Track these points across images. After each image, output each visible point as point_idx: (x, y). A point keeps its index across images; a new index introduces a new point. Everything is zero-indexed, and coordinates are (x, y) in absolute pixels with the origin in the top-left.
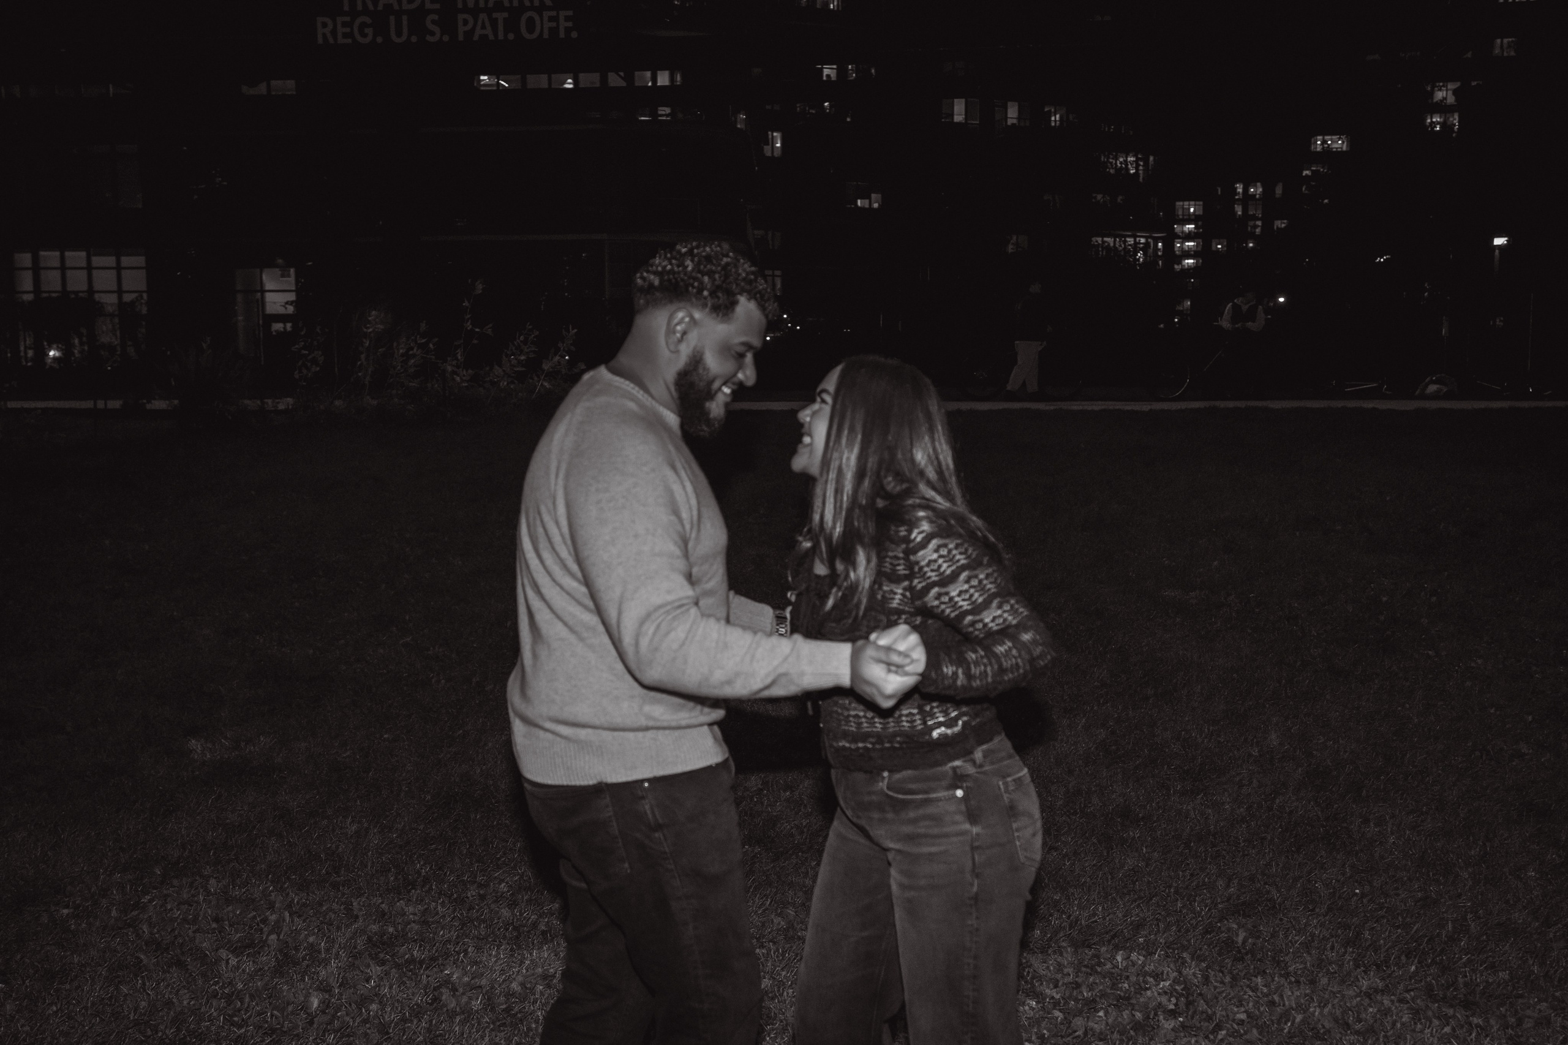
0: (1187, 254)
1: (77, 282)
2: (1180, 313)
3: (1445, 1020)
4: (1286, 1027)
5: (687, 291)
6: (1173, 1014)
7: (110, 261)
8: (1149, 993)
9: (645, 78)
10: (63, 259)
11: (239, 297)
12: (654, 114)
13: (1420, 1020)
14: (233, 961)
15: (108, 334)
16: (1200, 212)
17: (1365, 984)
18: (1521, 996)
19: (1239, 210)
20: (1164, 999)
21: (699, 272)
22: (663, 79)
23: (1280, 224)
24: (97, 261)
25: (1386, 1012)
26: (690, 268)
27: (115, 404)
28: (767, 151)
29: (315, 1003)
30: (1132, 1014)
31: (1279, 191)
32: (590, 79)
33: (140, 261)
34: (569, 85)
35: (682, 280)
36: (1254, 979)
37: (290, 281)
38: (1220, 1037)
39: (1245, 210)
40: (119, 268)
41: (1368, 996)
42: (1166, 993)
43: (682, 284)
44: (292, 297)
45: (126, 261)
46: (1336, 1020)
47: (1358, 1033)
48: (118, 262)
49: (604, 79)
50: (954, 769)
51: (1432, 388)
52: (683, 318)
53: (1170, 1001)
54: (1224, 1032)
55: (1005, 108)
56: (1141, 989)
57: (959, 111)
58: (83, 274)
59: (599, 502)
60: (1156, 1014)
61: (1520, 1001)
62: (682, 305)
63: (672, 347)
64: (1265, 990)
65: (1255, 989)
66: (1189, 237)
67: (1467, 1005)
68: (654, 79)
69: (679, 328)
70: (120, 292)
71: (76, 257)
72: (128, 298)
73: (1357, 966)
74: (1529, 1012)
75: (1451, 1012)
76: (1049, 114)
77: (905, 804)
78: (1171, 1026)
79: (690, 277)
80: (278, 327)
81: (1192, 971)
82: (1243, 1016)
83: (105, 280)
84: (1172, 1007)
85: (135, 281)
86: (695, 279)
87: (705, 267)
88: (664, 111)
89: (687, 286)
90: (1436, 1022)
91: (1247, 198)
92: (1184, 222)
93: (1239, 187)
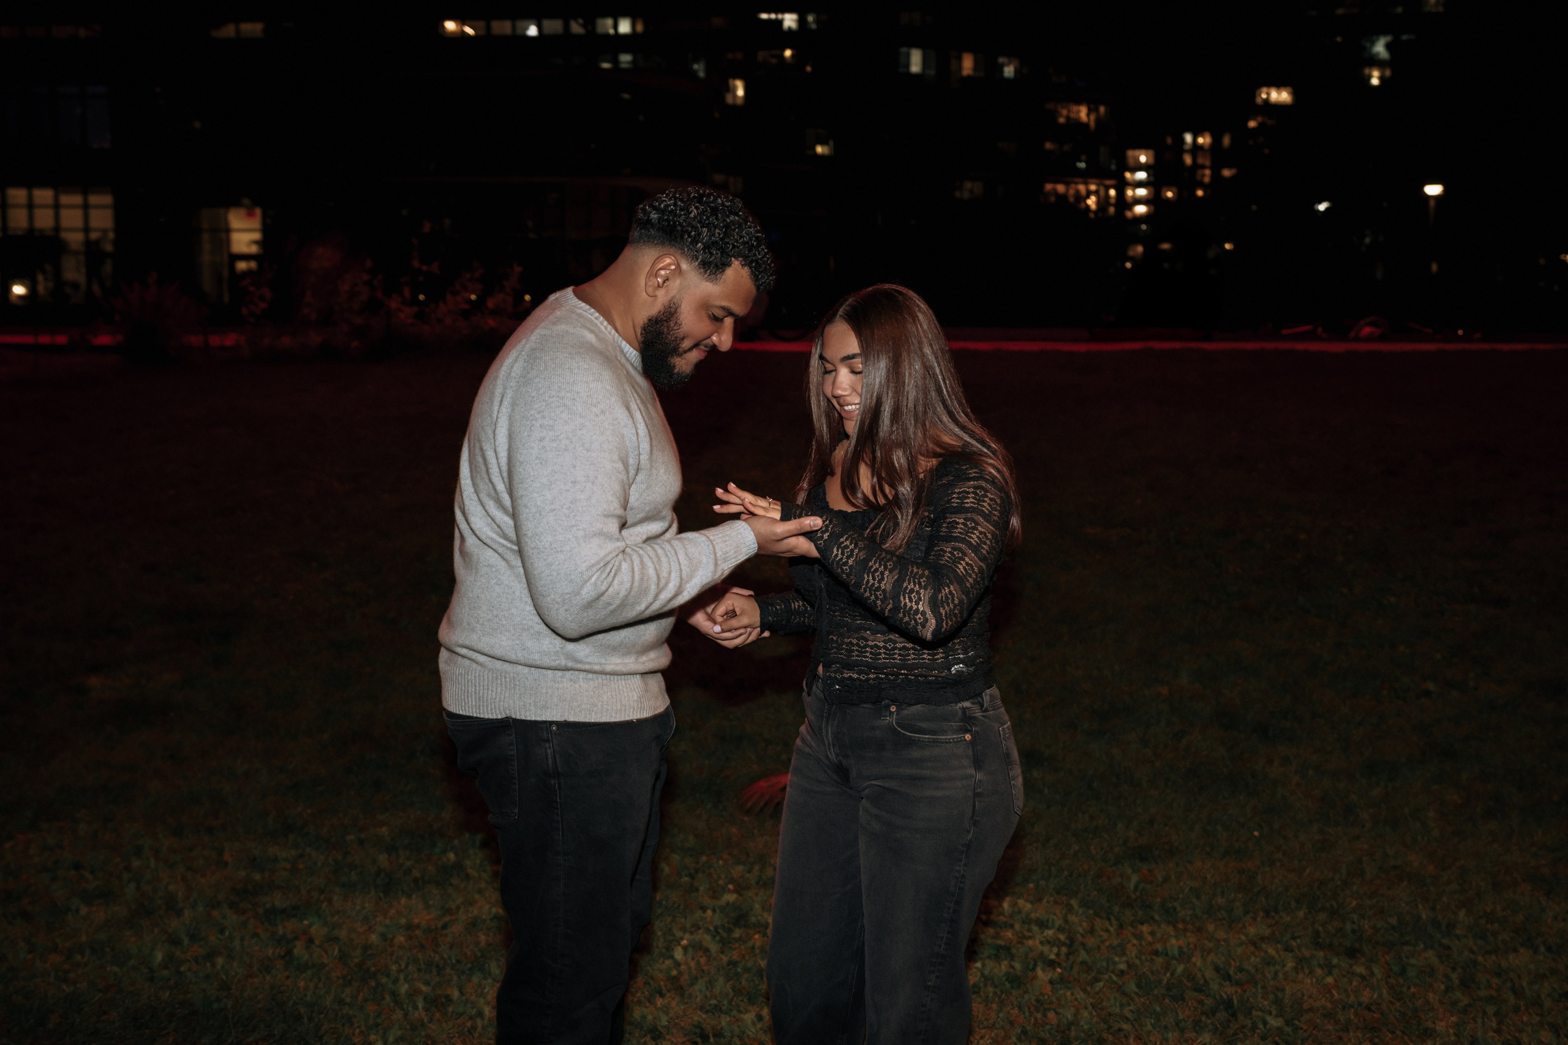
0: (1138, 201)
1: (44, 220)
2: (1131, 259)
3: (1329, 968)
4: (1164, 978)
5: (682, 237)
6: (1052, 964)
7: (77, 199)
8: (1030, 942)
9: (606, 25)
10: (30, 197)
11: (206, 237)
12: (615, 61)
13: (1303, 968)
14: (84, 910)
15: (73, 271)
16: (1151, 161)
17: (1252, 931)
18: (1407, 943)
19: (1188, 160)
20: (1046, 949)
21: (700, 222)
22: (625, 27)
23: (1227, 173)
24: (65, 199)
25: (1269, 962)
26: (692, 215)
27: (62, 339)
28: (729, 99)
29: (159, 956)
30: (1011, 965)
31: (1226, 141)
32: (554, 26)
33: (107, 199)
34: (533, 31)
35: (680, 224)
36: (1140, 926)
37: (256, 223)
38: (1097, 989)
39: (1194, 159)
40: (86, 207)
41: (1254, 944)
42: (1049, 942)
43: (679, 228)
44: (257, 236)
45: (94, 199)
46: (1217, 969)
47: (1238, 983)
48: (86, 200)
49: (567, 26)
50: (964, 709)
51: (1367, 330)
52: (670, 264)
53: (1051, 951)
54: (1101, 984)
55: (960, 59)
56: (1022, 938)
57: (916, 62)
58: (50, 212)
59: (541, 440)
60: (1035, 965)
61: (1406, 948)
62: (672, 250)
63: (650, 290)
64: (1150, 939)
65: (1140, 937)
66: (1140, 184)
67: (1352, 953)
68: (616, 27)
69: (663, 272)
70: (87, 229)
71: (43, 195)
72: (94, 236)
73: (1247, 913)
74: (1413, 961)
75: (1335, 961)
76: (1002, 66)
78: (1049, 977)
79: (689, 224)
80: (242, 266)
81: (1079, 921)
82: (1123, 966)
83: (72, 218)
84: (1053, 957)
85: (103, 219)
86: (695, 228)
87: (708, 218)
88: (625, 58)
89: (683, 232)
90: (1319, 971)
91: (1196, 148)
92: (1134, 170)
93: (1188, 138)
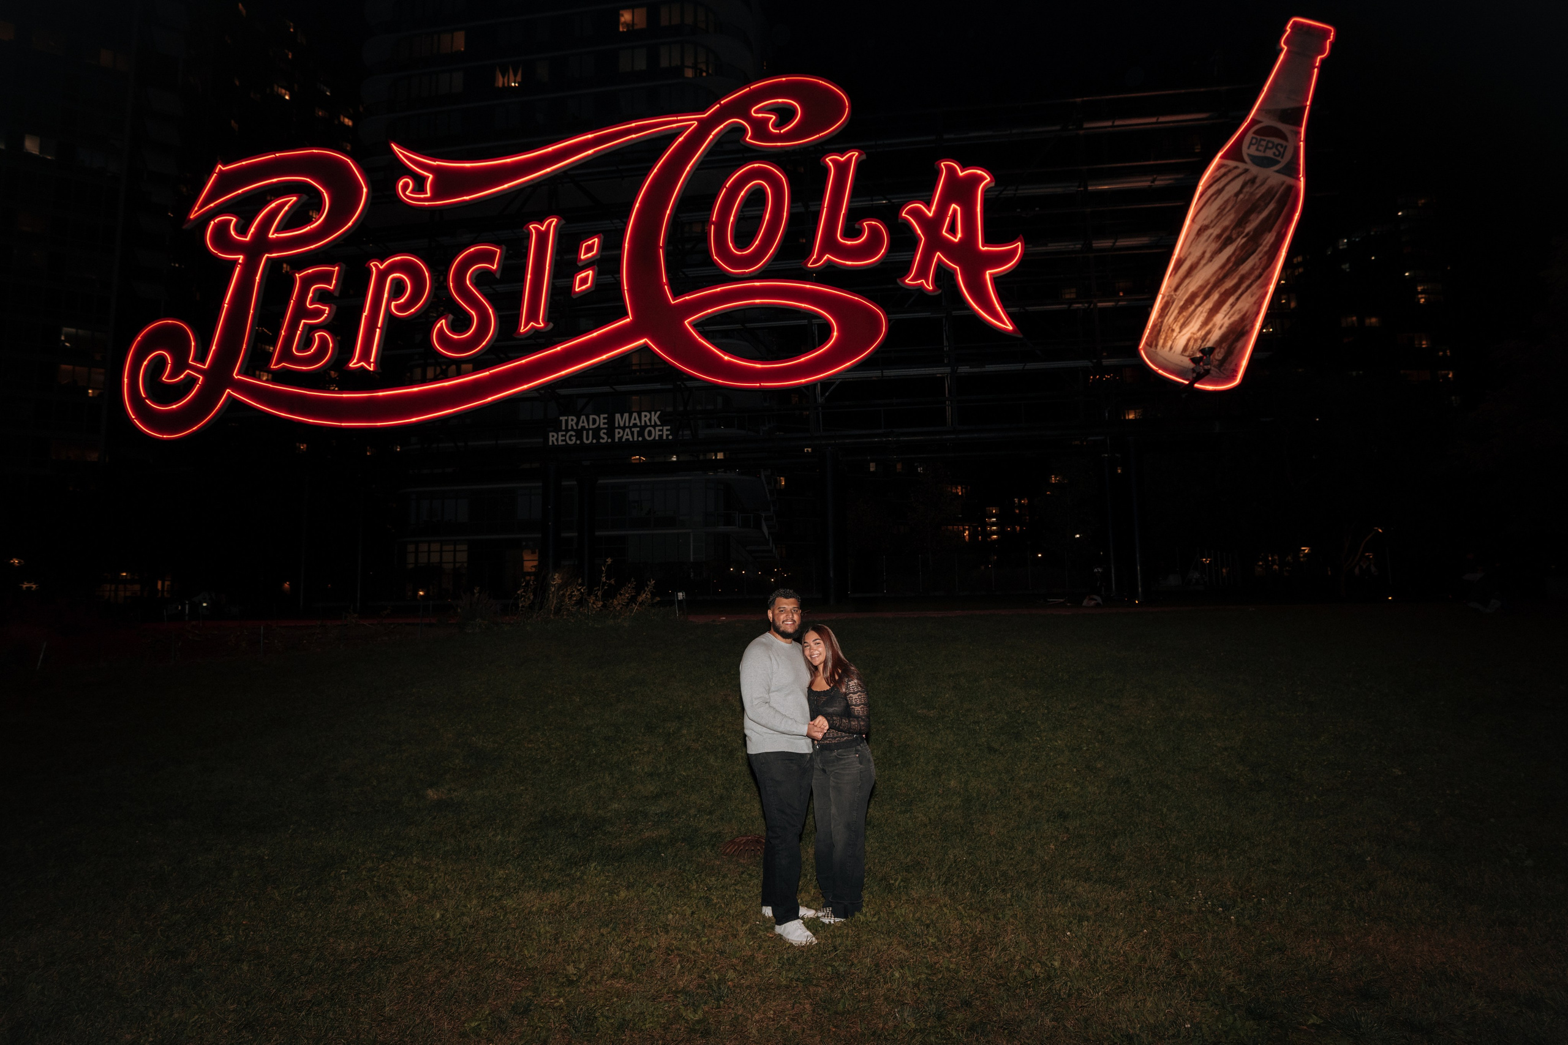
0: (994, 533)
1: (435, 558)
7: (451, 547)
10: (429, 547)
11: (509, 565)
15: (447, 582)
16: (998, 513)
19: (1017, 511)
22: (720, 456)
23: (1037, 518)
24: (445, 548)
31: (1036, 502)
33: (465, 547)
37: (536, 557)
39: (1020, 511)
40: (455, 551)
44: (536, 563)
45: (458, 548)
48: (455, 548)
55: (895, 465)
57: (872, 467)
58: (438, 554)
66: (993, 524)
68: (716, 456)
70: (455, 562)
71: (435, 547)
72: (458, 565)
76: (917, 468)
77: (841, 759)
83: (448, 557)
85: (462, 557)
91: (1021, 506)
92: (991, 517)
93: (1016, 500)
